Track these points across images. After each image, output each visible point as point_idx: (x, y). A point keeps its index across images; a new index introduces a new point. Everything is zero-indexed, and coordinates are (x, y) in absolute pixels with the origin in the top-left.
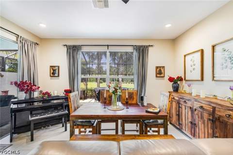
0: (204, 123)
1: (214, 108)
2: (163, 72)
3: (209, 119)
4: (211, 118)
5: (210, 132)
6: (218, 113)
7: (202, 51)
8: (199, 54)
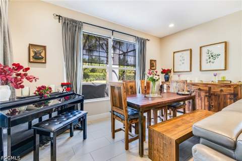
0: (201, 99)
1: (210, 88)
2: (155, 65)
3: (206, 96)
4: (208, 94)
5: (206, 104)
6: (213, 90)
7: (191, 50)
8: (189, 52)
